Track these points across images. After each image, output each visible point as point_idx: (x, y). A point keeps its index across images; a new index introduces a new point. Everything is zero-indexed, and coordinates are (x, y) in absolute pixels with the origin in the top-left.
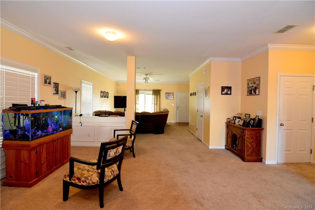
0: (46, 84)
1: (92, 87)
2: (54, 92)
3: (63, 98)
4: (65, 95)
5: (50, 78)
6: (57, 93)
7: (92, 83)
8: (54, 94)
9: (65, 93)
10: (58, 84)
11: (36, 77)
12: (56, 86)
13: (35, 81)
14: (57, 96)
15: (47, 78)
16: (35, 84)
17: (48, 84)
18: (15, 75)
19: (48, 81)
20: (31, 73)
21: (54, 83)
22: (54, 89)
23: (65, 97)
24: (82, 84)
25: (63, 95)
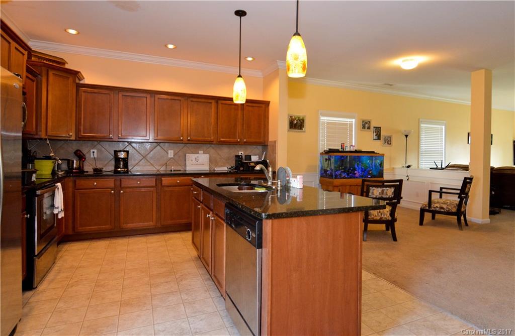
0: (363, 130)
1: (443, 127)
2: (375, 137)
3: (386, 144)
4: (390, 140)
5: (370, 122)
6: (379, 138)
7: (445, 122)
8: (374, 139)
9: (390, 139)
10: (380, 128)
11: (354, 123)
12: (378, 131)
13: (352, 128)
14: (378, 142)
15: (366, 123)
16: (352, 130)
17: (366, 129)
18: (335, 124)
19: (367, 125)
20: (349, 120)
21: (374, 127)
22: (375, 134)
23: (390, 144)
24: (422, 125)
25: (388, 141)
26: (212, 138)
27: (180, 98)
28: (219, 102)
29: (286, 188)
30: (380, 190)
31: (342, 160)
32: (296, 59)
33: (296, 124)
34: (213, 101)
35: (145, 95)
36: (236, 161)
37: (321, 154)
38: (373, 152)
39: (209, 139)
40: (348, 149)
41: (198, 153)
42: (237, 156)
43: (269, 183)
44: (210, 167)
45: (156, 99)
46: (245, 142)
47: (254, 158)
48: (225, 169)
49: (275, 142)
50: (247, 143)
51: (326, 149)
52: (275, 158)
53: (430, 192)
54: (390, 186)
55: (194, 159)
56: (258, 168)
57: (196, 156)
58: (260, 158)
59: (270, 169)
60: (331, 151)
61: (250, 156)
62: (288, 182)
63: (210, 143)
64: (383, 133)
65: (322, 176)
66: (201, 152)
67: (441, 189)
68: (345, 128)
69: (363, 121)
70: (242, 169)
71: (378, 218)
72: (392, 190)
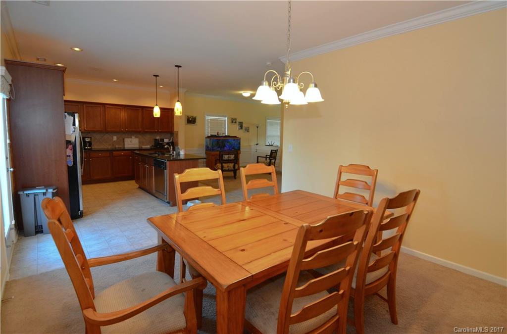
2: (239, 128)
3: (246, 132)
4: (249, 129)
5: (236, 119)
10: (242, 122)
11: (226, 120)
12: (241, 124)
14: (241, 131)
16: (225, 123)
18: (215, 120)
20: (223, 118)
21: (239, 122)
22: (239, 126)
23: (248, 132)
24: (268, 121)
25: (247, 130)
26: (140, 130)
27: (120, 107)
28: (144, 109)
29: (178, 154)
30: (228, 156)
31: (218, 141)
32: (178, 110)
33: (191, 121)
34: (140, 109)
35: (99, 106)
36: (155, 142)
37: (206, 138)
38: (236, 137)
39: (138, 130)
40: (221, 135)
41: (131, 138)
42: (156, 140)
43: (171, 153)
44: (139, 146)
45: (106, 108)
46: (160, 132)
47: (166, 141)
48: (148, 147)
49: (178, 132)
50: (161, 132)
51: (209, 135)
52: (178, 140)
53: (258, 157)
54: (232, 154)
55: (129, 141)
56: (166, 147)
57: (130, 139)
58: (169, 140)
59: (172, 147)
60: (212, 136)
61: (163, 140)
62: (179, 152)
63: (139, 132)
64: (244, 125)
65: (206, 150)
66: (133, 137)
67: (266, 155)
68: (221, 123)
69: (232, 119)
70: (158, 146)
71: (227, 169)
72: (233, 156)
